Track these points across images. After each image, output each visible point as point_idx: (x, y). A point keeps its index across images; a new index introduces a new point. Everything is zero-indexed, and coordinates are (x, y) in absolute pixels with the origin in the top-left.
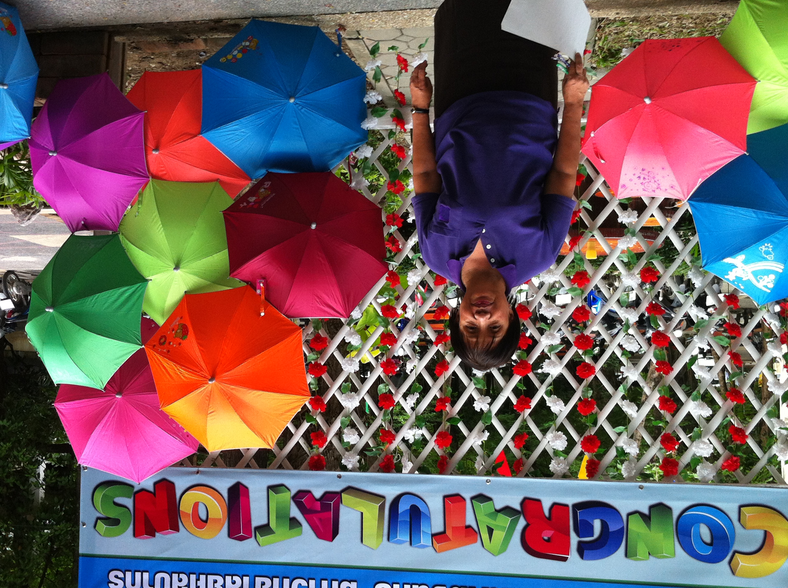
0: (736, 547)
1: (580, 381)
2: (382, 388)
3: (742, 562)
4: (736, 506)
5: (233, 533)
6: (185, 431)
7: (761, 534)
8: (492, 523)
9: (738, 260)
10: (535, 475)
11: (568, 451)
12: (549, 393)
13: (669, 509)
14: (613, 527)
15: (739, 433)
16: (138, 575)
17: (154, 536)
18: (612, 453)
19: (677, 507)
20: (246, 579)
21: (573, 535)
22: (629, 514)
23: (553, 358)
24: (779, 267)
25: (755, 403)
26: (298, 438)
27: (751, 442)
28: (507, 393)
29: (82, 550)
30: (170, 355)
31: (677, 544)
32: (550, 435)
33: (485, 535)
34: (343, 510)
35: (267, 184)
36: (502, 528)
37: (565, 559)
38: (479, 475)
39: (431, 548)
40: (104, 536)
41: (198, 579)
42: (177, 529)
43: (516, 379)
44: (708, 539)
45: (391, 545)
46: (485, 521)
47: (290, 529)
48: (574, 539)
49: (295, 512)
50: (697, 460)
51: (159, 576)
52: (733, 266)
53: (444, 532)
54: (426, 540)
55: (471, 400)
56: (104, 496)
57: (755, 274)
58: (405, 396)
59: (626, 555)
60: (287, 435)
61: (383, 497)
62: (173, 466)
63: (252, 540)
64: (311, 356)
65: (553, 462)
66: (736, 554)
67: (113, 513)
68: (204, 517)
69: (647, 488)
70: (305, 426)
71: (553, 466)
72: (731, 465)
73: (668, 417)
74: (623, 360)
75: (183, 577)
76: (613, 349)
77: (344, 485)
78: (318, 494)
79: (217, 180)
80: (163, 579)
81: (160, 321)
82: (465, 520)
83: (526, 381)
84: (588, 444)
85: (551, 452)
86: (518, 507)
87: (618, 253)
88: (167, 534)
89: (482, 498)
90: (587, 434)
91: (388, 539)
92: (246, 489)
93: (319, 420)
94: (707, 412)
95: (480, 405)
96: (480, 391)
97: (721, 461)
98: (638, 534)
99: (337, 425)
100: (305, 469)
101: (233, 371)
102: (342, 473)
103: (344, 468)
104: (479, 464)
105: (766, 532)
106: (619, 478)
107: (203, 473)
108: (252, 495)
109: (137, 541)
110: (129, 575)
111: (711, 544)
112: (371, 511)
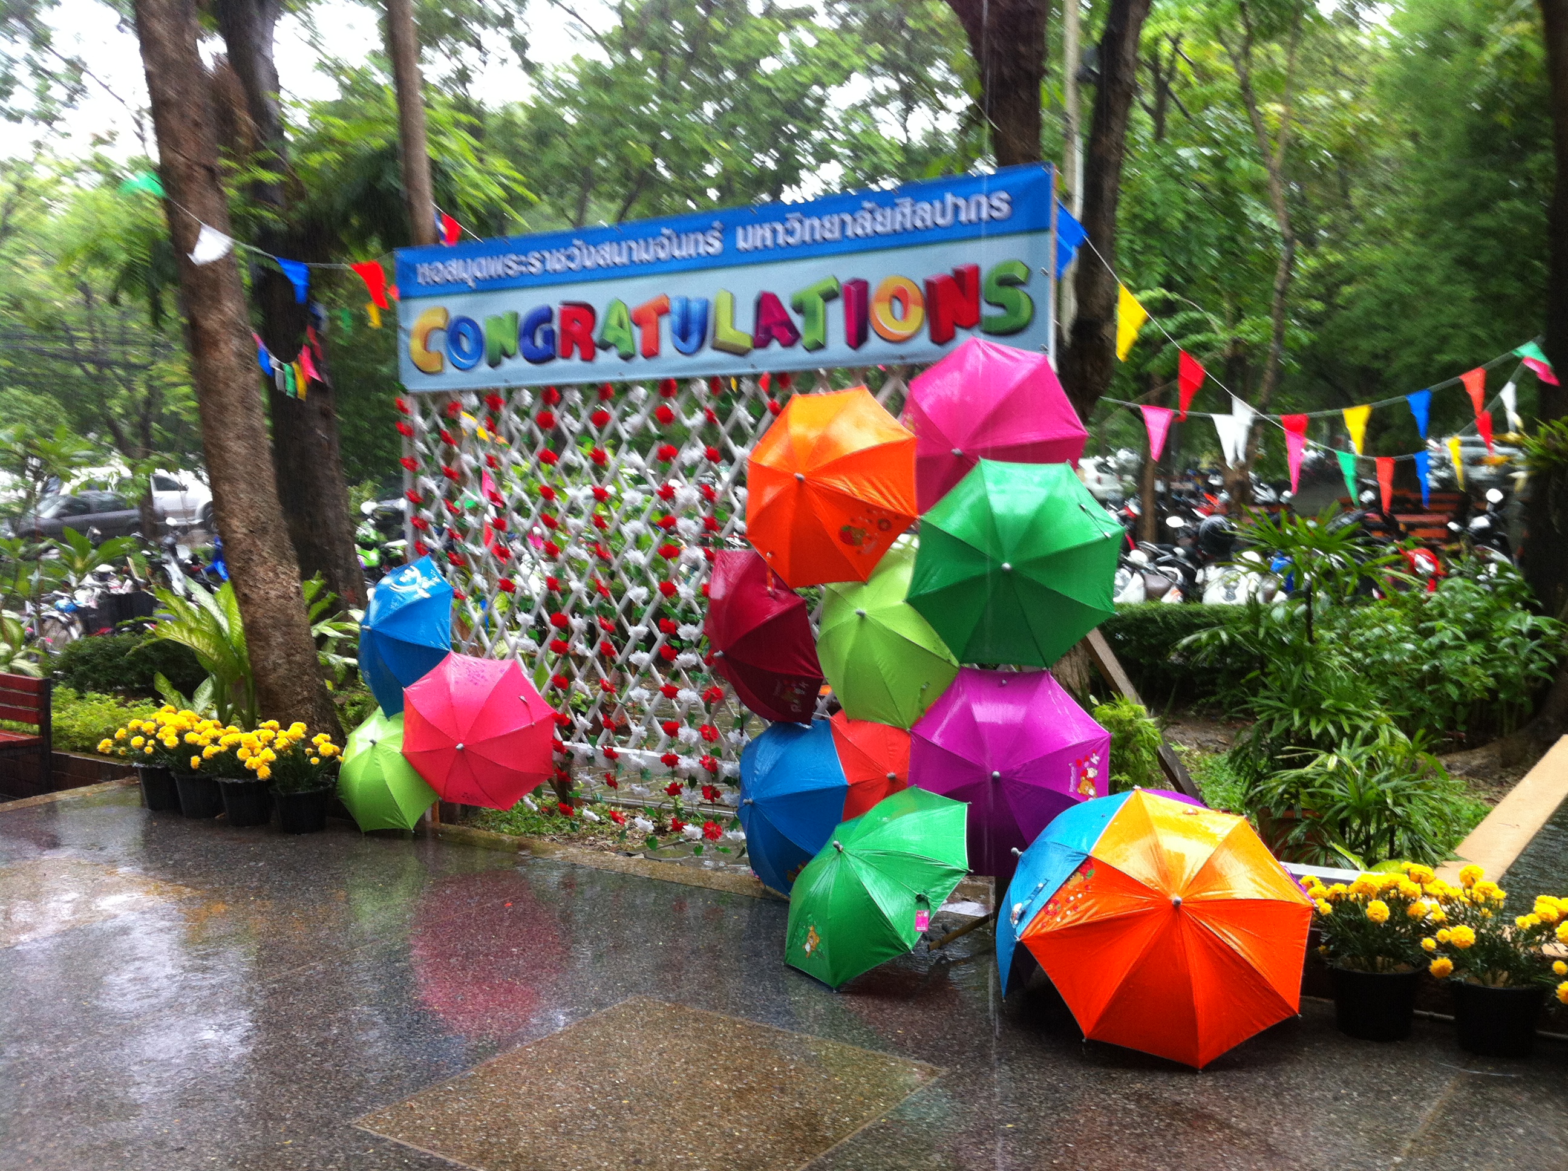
0: (444, 334)
4: (445, 371)
5: (863, 287)
7: (432, 348)
8: (619, 332)
13: (488, 363)
14: (527, 340)
16: (974, 217)
17: (955, 271)
19: (483, 366)
20: (849, 234)
21: (557, 330)
22: (515, 354)
31: (483, 332)
33: (626, 320)
34: (751, 329)
36: (612, 328)
37: (563, 304)
39: (669, 298)
41: (903, 224)
42: (928, 284)
44: (463, 339)
45: (705, 296)
46: (625, 334)
47: (804, 300)
48: (556, 326)
49: (797, 320)
51: (949, 220)
53: (658, 317)
54: (675, 306)
59: (518, 315)
61: (713, 348)
63: (843, 281)
66: (444, 328)
67: (1008, 292)
68: (895, 302)
69: (506, 381)
77: (748, 357)
78: (775, 346)
80: (943, 216)
82: (641, 332)
86: (600, 353)
88: (940, 276)
89: (627, 357)
91: (708, 302)
92: (849, 343)
98: (509, 336)
102: (754, 371)
103: (753, 377)
105: (426, 350)
107: (901, 357)
108: (843, 336)
109: (974, 262)
110: (985, 215)
111: (462, 334)
112: (725, 332)
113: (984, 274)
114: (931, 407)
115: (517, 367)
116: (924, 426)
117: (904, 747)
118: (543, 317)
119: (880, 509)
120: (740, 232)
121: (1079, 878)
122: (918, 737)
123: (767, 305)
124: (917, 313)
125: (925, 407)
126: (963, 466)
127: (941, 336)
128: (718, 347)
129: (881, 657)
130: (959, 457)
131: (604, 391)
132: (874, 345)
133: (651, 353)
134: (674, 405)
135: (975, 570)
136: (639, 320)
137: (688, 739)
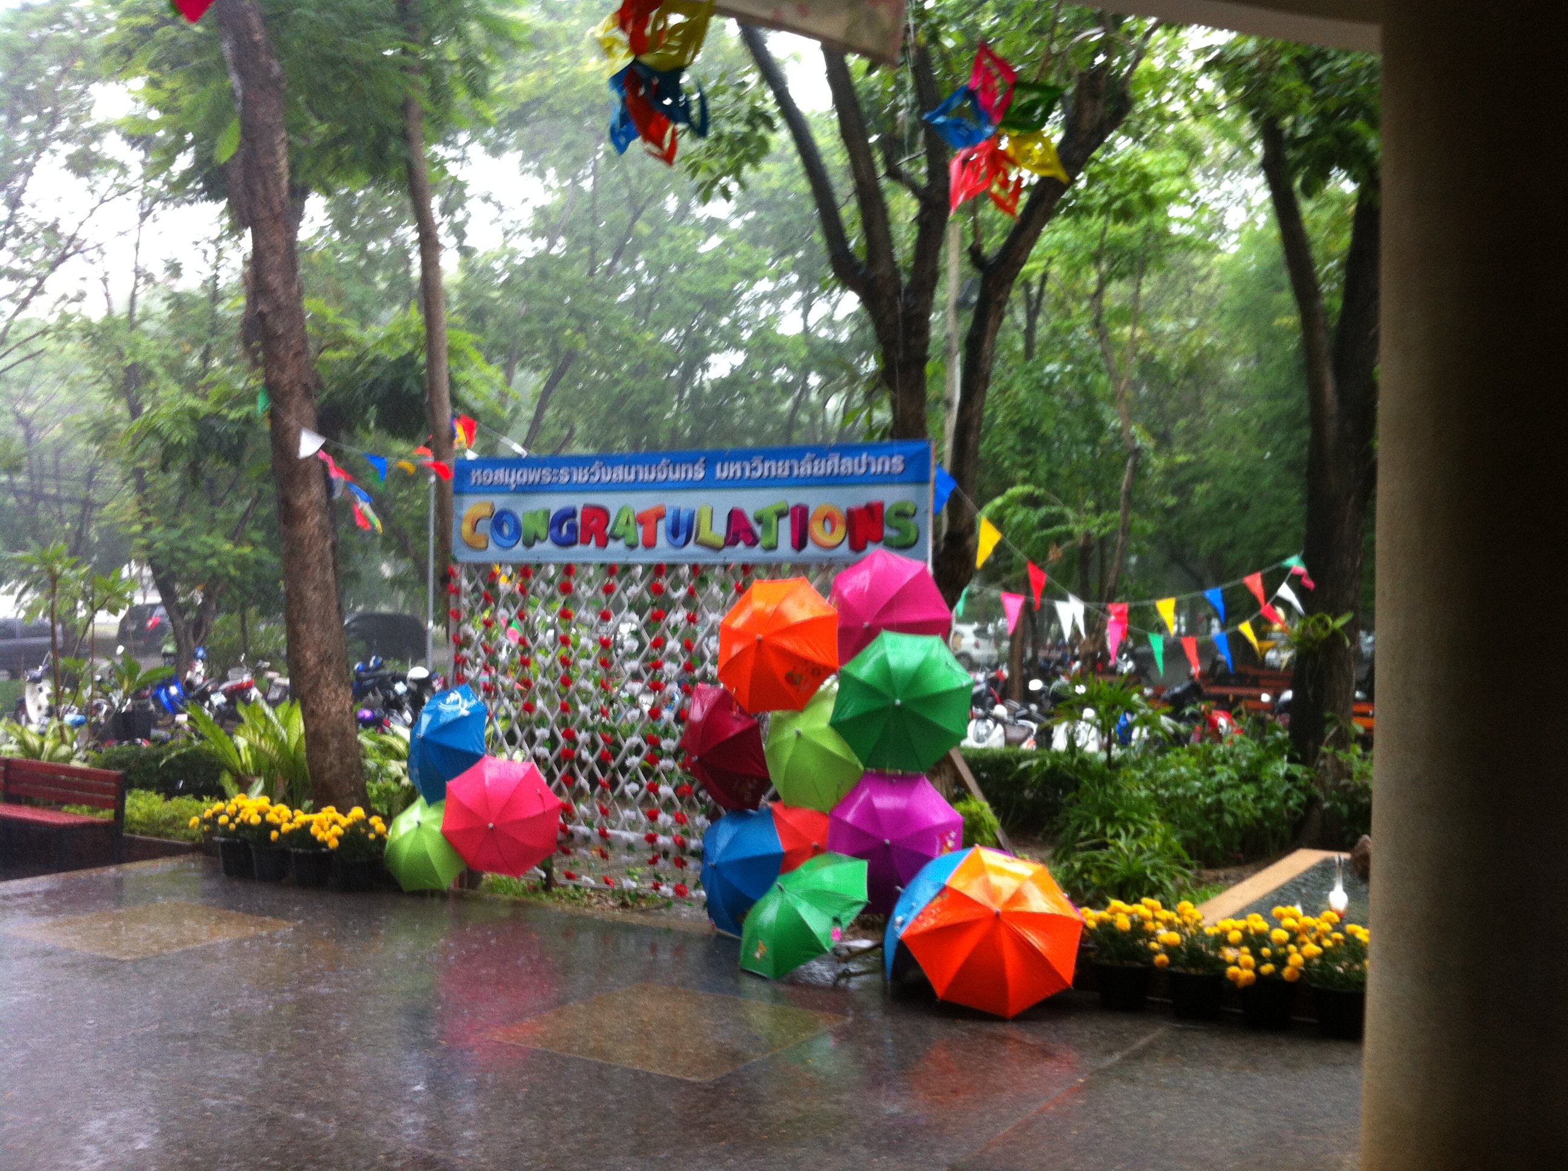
0: (490, 522)
3: (486, 511)
4: (489, 548)
5: (804, 510)
7: (477, 530)
8: (627, 529)
13: (524, 544)
14: (555, 530)
16: (880, 471)
17: (867, 505)
19: (519, 547)
20: (796, 474)
21: (579, 524)
22: (546, 539)
31: (521, 521)
33: (631, 519)
34: (724, 532)
36: (620, 525)
37: (585, 506)
39: (665, 508)
40: (908, 502)
41: (833, 470)
42: (849, 511)
44: (505, 526)
45: (692, 508)
46: (631, 530)
47: (762, 517)
48: (578, 520)
49: (758, 530)
51: (864, 470)
53: (656, 520)
56: (908, 535)
59: (549, 512)
61: (696, 544)
62: (849, 565)
63: (790, 505)
66: (489, 517)
67: (901, 522)
68: (827, 522)
69: (537, 558)
75: (844, 472)
77: (723, 552)
78: (741, 545)
80: (860, 468)
82: (644, 529)
86: (610, 541)
88: (857, 507)
89: (632, 546)
91: (694, 513)
92: (793, 546)
98: (542, 526)
102: (723, 562)
103: (722, 566)
105: (475, 532)
107: (825, 558)
108: (789, 542)
109: (880, 500)
110: (887, 470)
111: (503, 522)
112: (705, 534)
113: (886, 508)
114: (850, 593)
115: (546, 549)
116: (845, 607)
117: (824, 825)
118: (568, 514)
119: (813, 663)
120: (718, 467)
121: (939, 900)
122: (835, 818)
123: (736, 518)
124: (841, 531)
125: (846, 592)
126: (871, 635)
127: (857, 546)
128: (699, 543)
129: (810, 763)
130: (869, 629)
131: (611, 570)
132: (810, 549)
133: (650, 544)
134: (665, 582)
135: (878, 704)
136: (641, 520)
137: (665, 822)
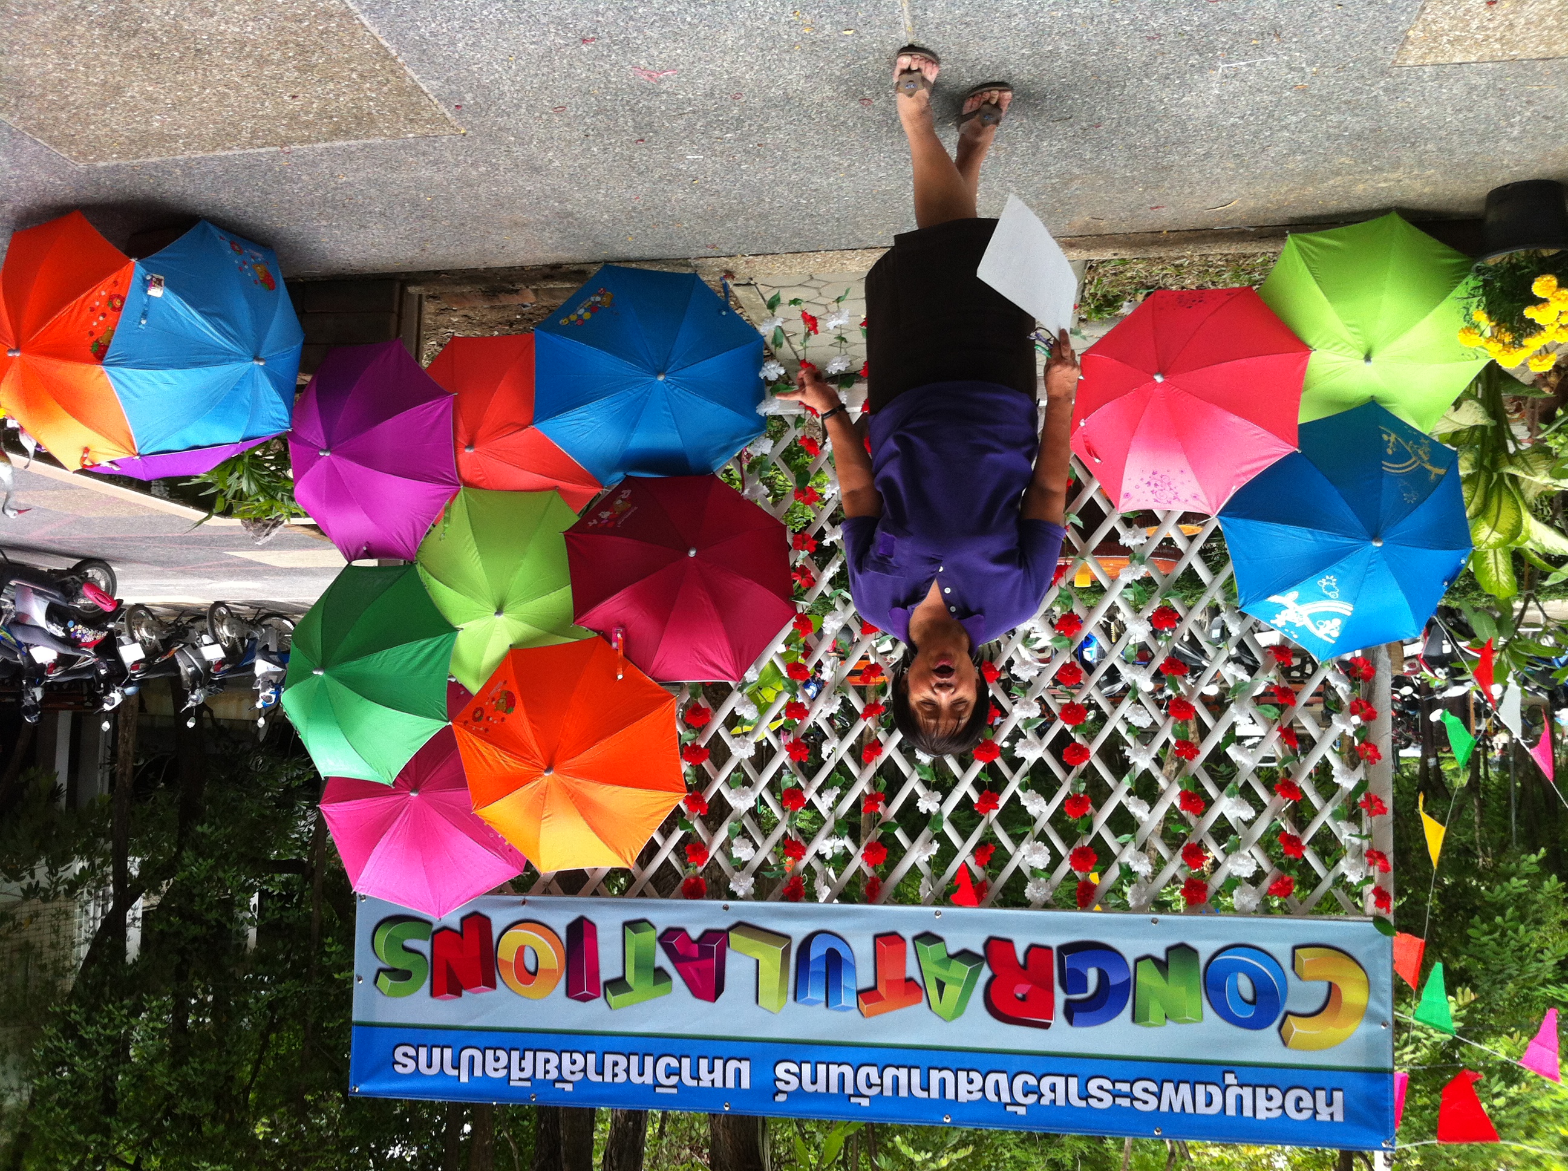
0: (1288, 1006)
1: (1068, 770)
2: (787, 781)
3: (1298, 1028)
4: (1288, 947)
5: (574, 991)
6: (506, 843)
7: (1323, 988)
8: (943, 974)
9: (1288, 598)
10: (1004, 904)
11: (1051, 868)
12: (1024, 787)
13: (1193, 952)
14: (1115, 979)
15: (1294, 844)
16: (436, 1052)
17: (460, 995)
18: (1114, 872)
19: (1206, 948)
20: (591, 1058)
21: (1058, 989)
22: (1137, 961)
23: (1030, 736)
24: (1346, 609)
25: (1315, 800)
26: (666, 852)
27: (1309, 855)
28: (965, 787)
29: (356, 1017)
30: (487, 736)
31: (1206, 1003)
32: (1025, 847)
33: (933, 992)
34: (731, 957)
35: (626, 493)
36: (958, 982)
37: (1046, 1026)
38: (925, 904)
39: (857, 1011)
40: (388, 996)
41: (522, 1058)
42: (493, 985)
43: (978, 767)
44: (1248, 994)
45: (799, 1007)
46: (933, 971)
47: (656, 982)
48: (1060, 997)
49: (662, 960)
50: (1233, 882)
51: (466, 1054)
52: (1283, 607)
53: (875, 988)
54: (848, 999)
55: (913, 798)
56: (390, 937)
57: (1313, 617)
58: (819, 792)
59: (1133, 1019)
60: (652, 849)
61: (788, 937)
62: (492, 893)
63: (599, 1002)
64: (687, 736)
65: (1030, 885)
66: (1289, 1017)
67: (402, 962)
68: (532, 968)
69: (1163, 921)
70: (678, 834)
71: (1030, 891)
72: (1282, 888)
73: (1192, 819)
74: (1129, 738)
75: (501, 1054)
76: (1114, 723)
77: (733, 921)
78: (695, 933)
79: (555, 488)
80: (472, 1059)
81: (474, 687)
82: (904, 971)
83: (991, 769)
84: (1082, 859)
85: (1026, 871)
86: (979, 950)
87: (1120, 587)
88: (477, 992)
89: (928, 938)
90: (1078, 845)
91: (795, 999)
92: (592, 926)
93: (698, 826)
94: (1248, 813)
95: (927, 804)
96: (926, 784)
97: (1266, 884)
98: (1150, 988)
99: (723, 834)
100: (677, 898)
101: (577, 758)
102: (730, 903)
103: (733, 896)
104: (925, 889)
105: (1330, 984)
106: (1124, 907)
107: (530, 903)
108: (601, 936)
109: (436, 1001)
110: (423, 1052)
111: (1253, 1003)
112: (770, 957)
113: (426, 987)
115: (1138, 942)
116: (470, 822)
117: (468, 470)
118: (1086, 1011)
120: (745, 1084)
122: (450, 484)
123: (707, 986)
124: (506, 951)
126: (408, 777)
127: (477, 923)
128: (780, 939)
130: (412, 788)
132: (560, 920)
133: (888, 942)
134: (864, 866)
135: (354, 667)
136: (911, 989)
